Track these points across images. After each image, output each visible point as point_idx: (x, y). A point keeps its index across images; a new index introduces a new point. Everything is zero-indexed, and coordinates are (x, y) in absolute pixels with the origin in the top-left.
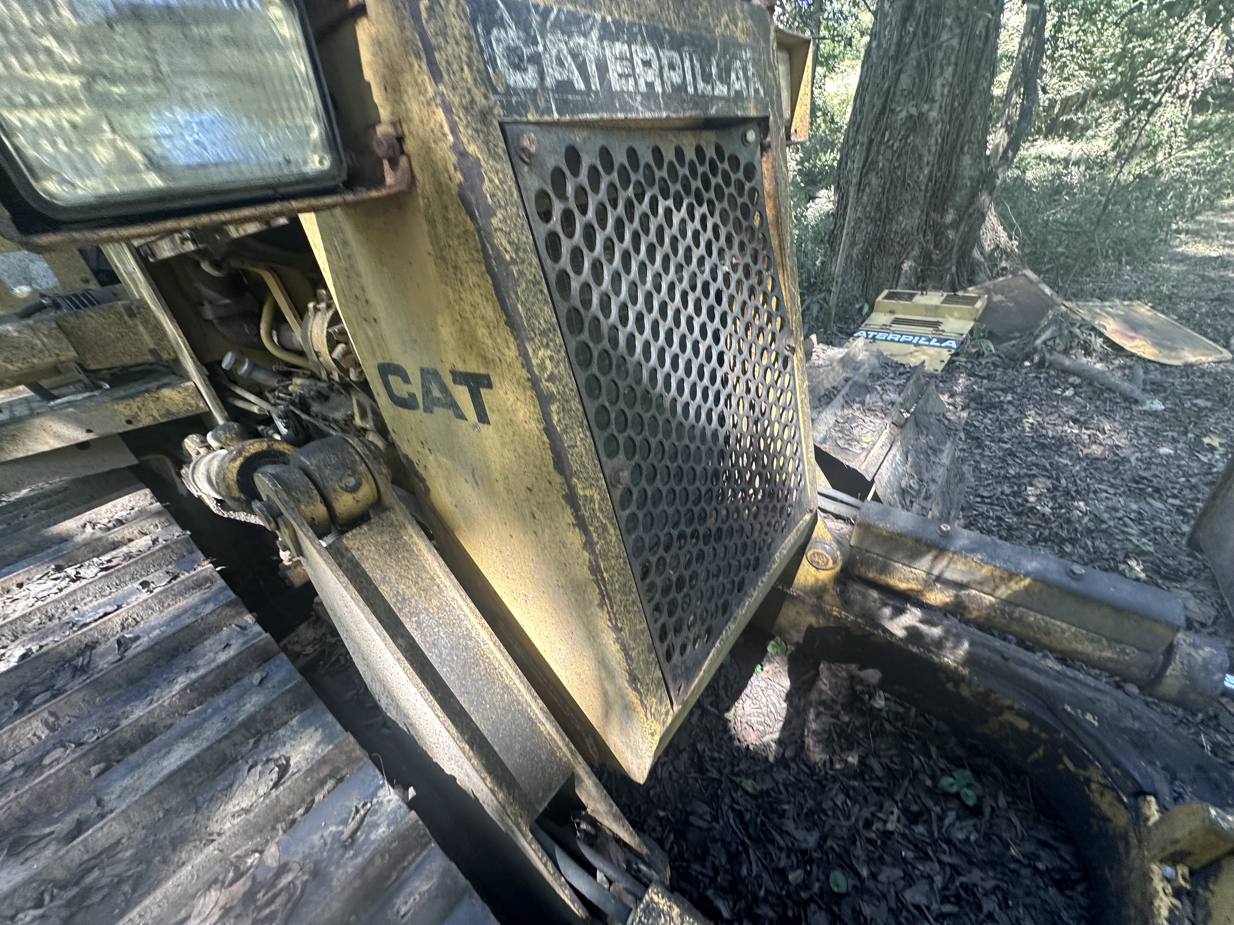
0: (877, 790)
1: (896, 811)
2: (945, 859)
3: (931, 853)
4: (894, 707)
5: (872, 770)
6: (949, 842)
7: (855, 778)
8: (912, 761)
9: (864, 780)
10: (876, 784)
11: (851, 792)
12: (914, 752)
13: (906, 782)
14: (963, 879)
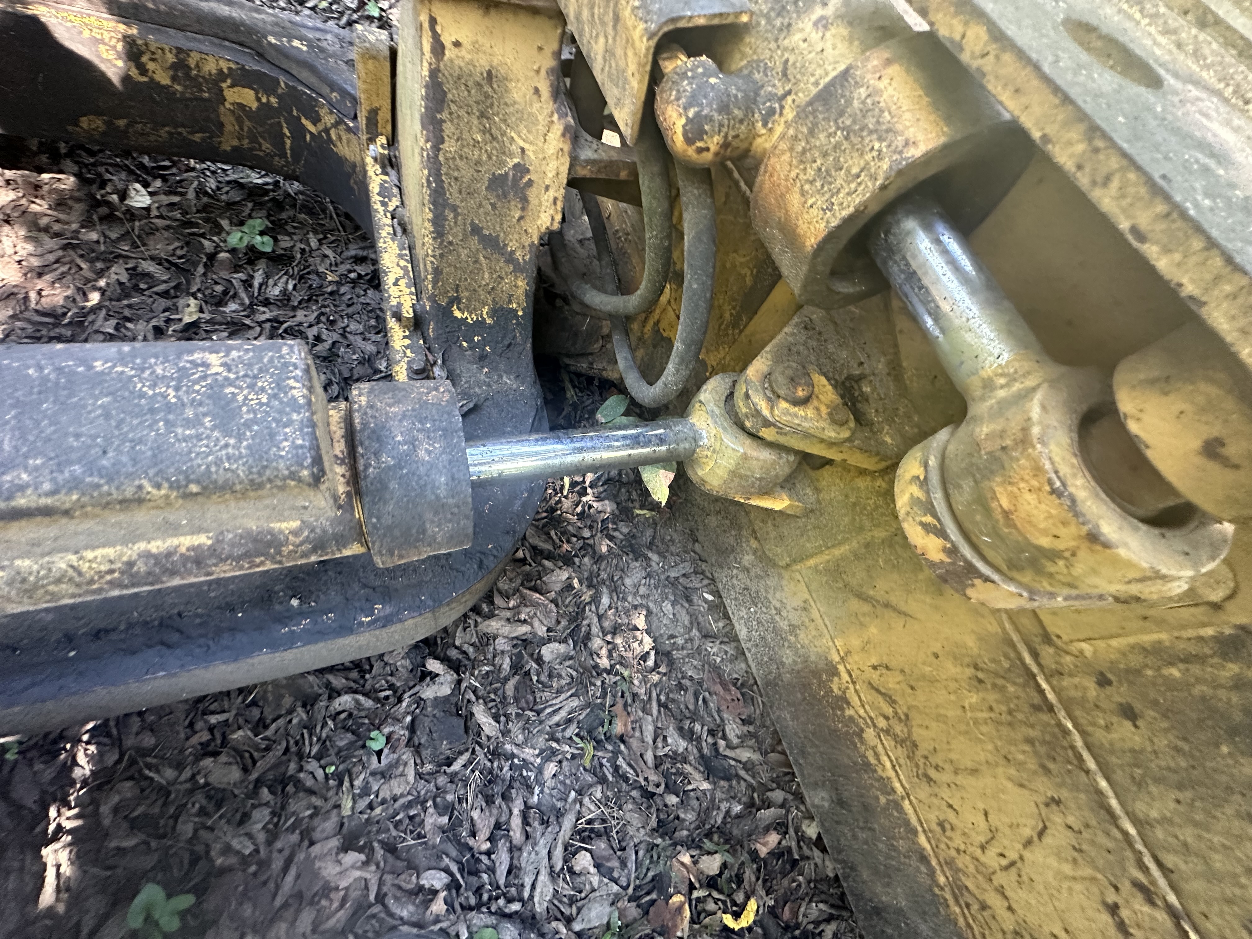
0: (165, 294)
1: (192, 302)
2: (263, 318)
3: (247, 322)
4: (165, 199)
5: (147, 275)
6: (267, 303)
7: (128, 296)
8: (202, 245)
9: (141, 291)
10: (162, 287)
11: (127, 312)
12: (203, 236)
13: (201, 270)
14: (285, 325)
